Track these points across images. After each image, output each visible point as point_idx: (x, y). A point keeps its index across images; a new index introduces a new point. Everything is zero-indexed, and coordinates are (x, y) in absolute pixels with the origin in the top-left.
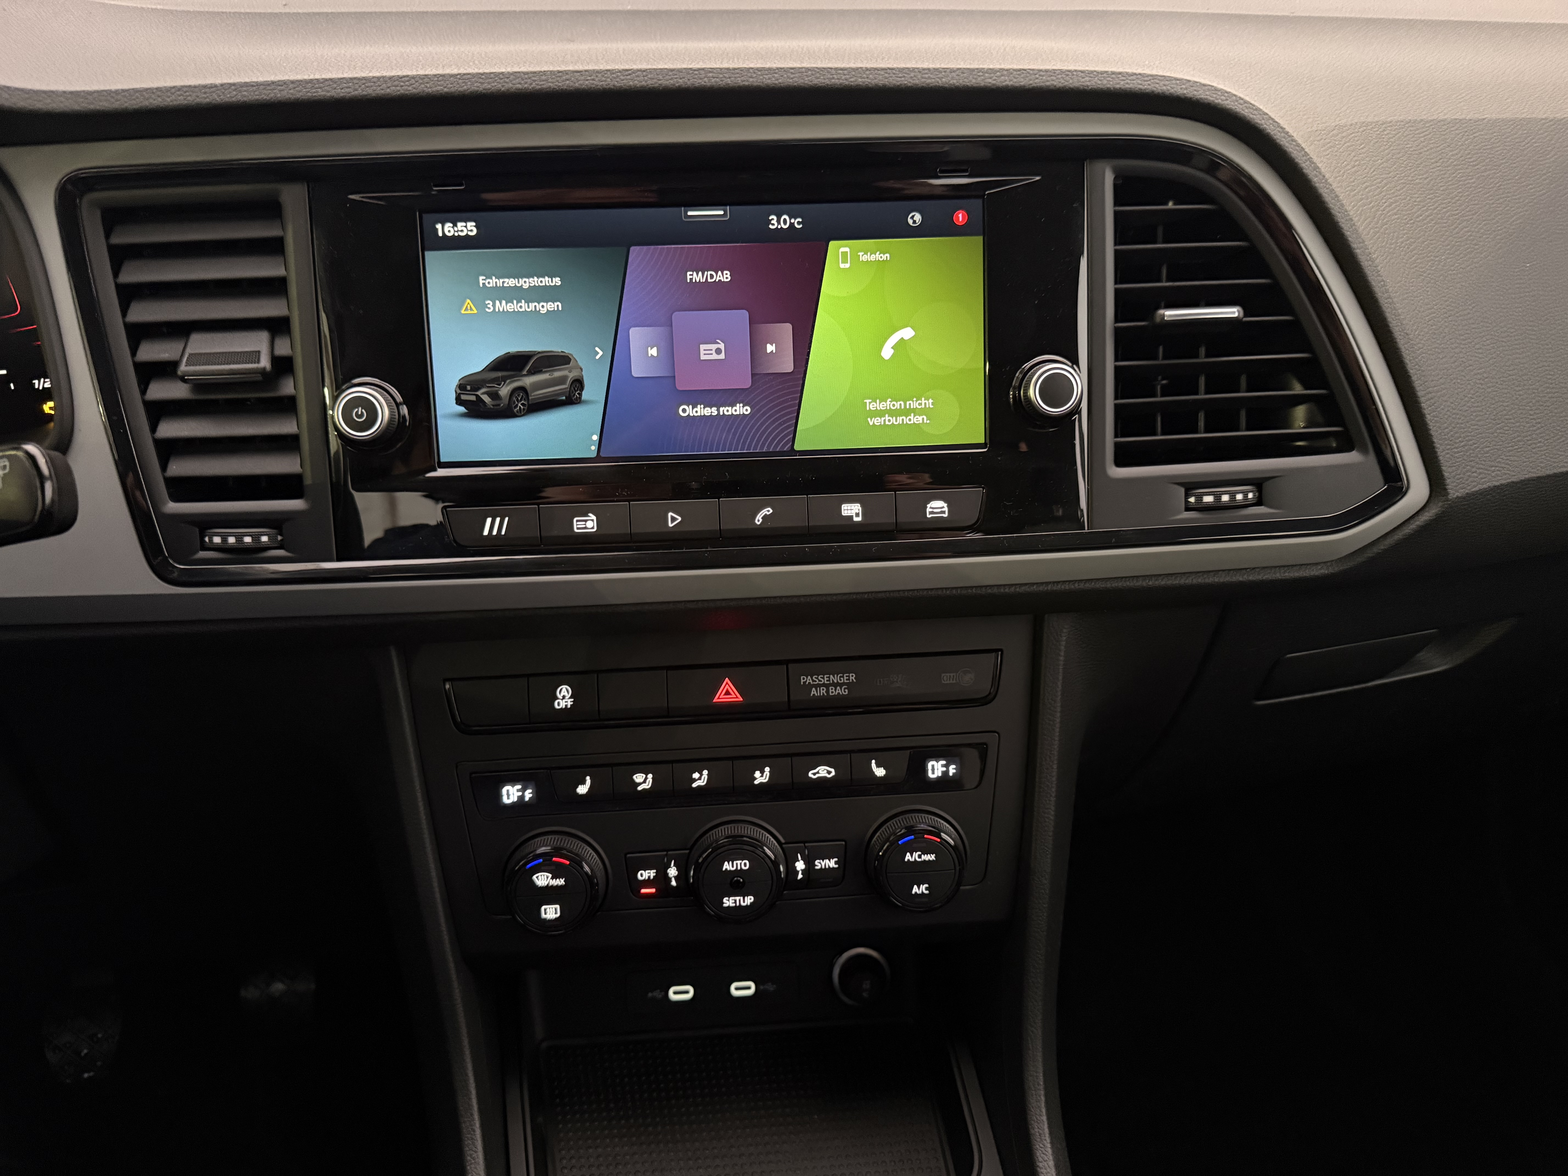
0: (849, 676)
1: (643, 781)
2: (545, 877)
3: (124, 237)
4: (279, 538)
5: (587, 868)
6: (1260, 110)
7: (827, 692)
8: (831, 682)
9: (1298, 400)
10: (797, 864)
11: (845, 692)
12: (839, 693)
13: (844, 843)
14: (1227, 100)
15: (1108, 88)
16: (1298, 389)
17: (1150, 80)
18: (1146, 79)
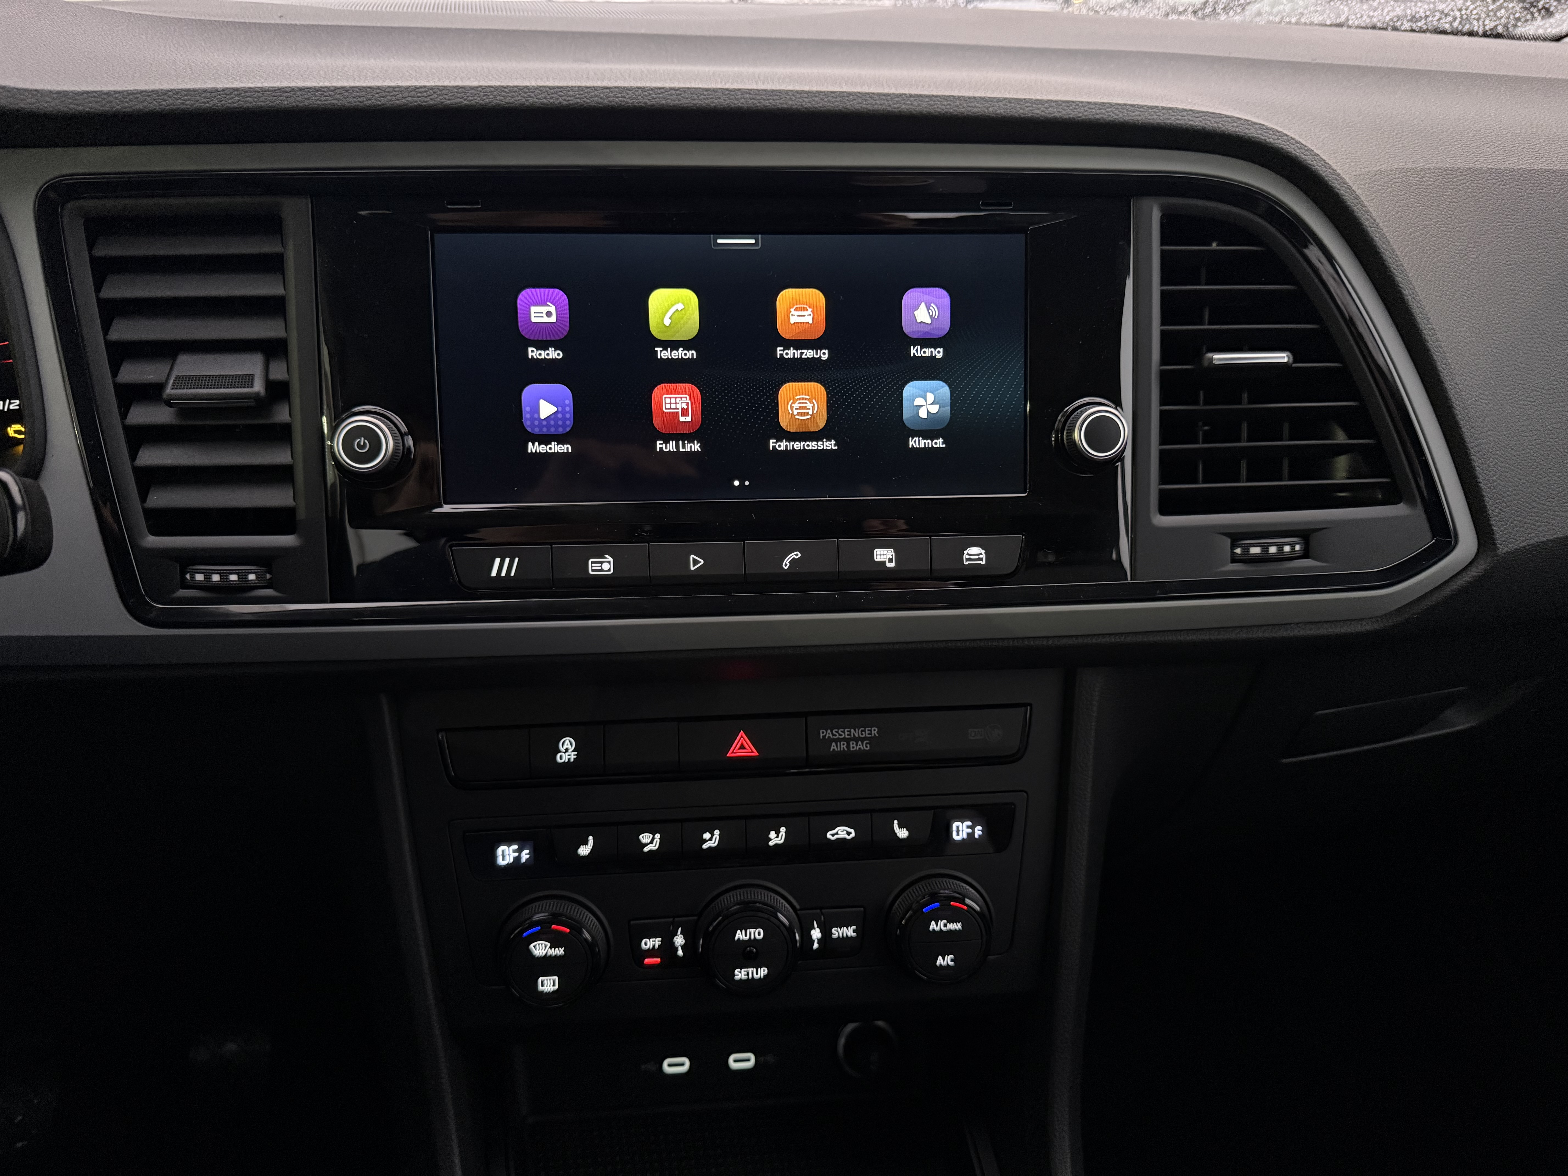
0: (871, 731)
1: (650, 841)
2: (543, 945)
3: (107, 249)
4: (268, 576)
5: (587, 935)
6: (1312, 151)
7: (848, 746)
8: (852, 736)
9: (1341, 450)
10: (813, 932)
11: (867, 747)
12: (860, 748)
13: (862, 909)
14: (1278, 139)
15: (1158, 124)
16: (1341, 438)
17: (1201, 117)
18: (1197, 115)
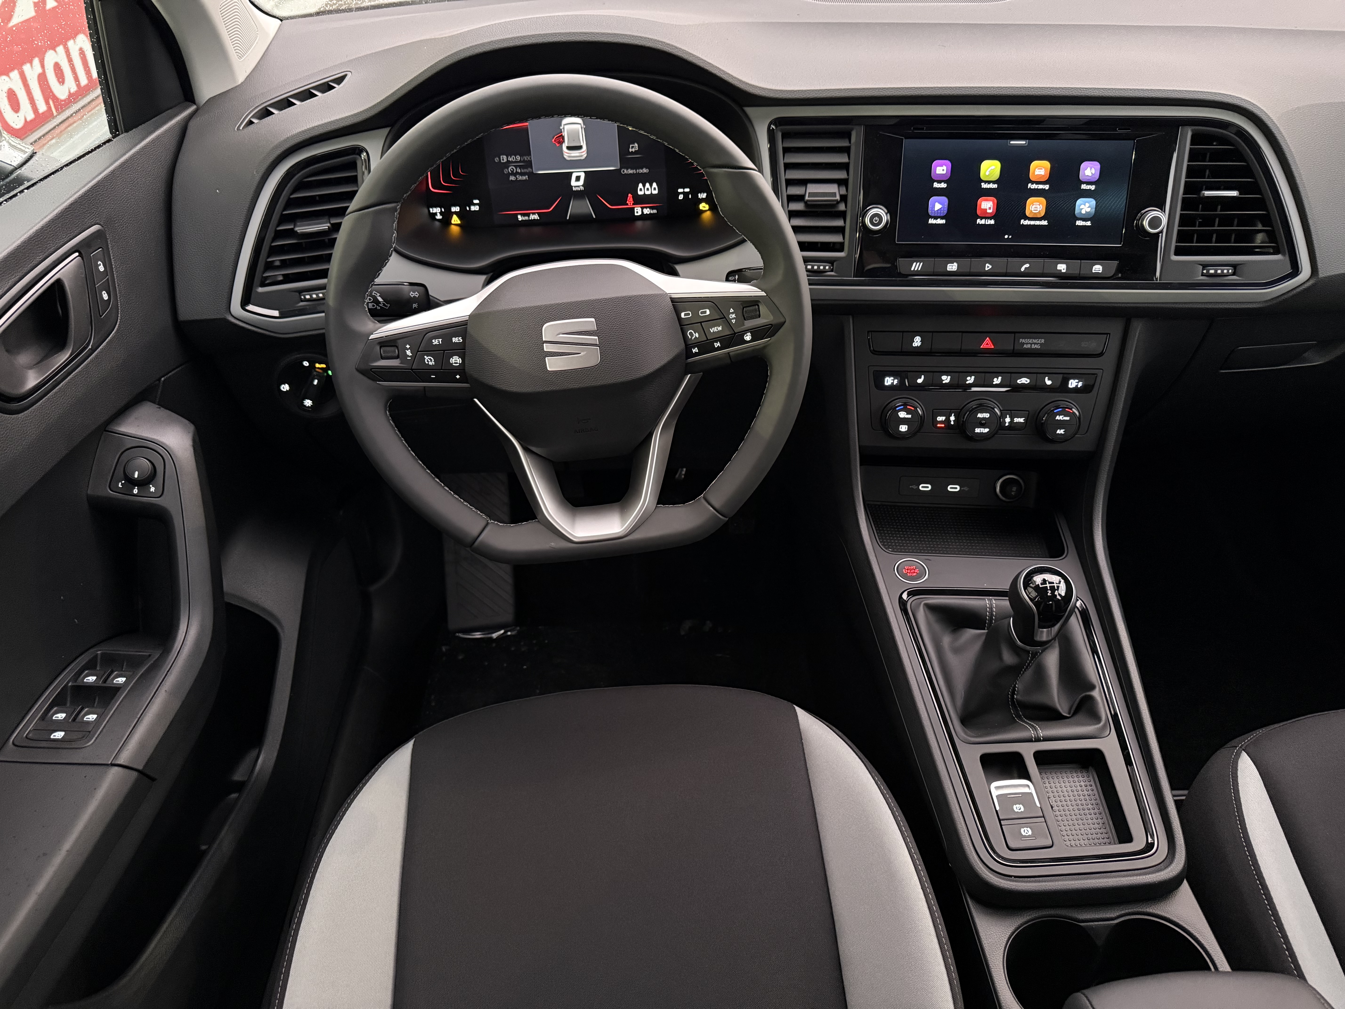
0: (1041, 340)
1: (946, 379)
2: (903, 414)
3: (788, 144)
4: (832, 267)
5: (920, 412)
6: (1259, 108)
7: (1031, 346)
8: (1033, 342)
9: (1260, 231)
10: (1007, 418)
11: (1039, 347)
12: (1036, 347)
13: (1028, 411)
16: (1260, 227)
